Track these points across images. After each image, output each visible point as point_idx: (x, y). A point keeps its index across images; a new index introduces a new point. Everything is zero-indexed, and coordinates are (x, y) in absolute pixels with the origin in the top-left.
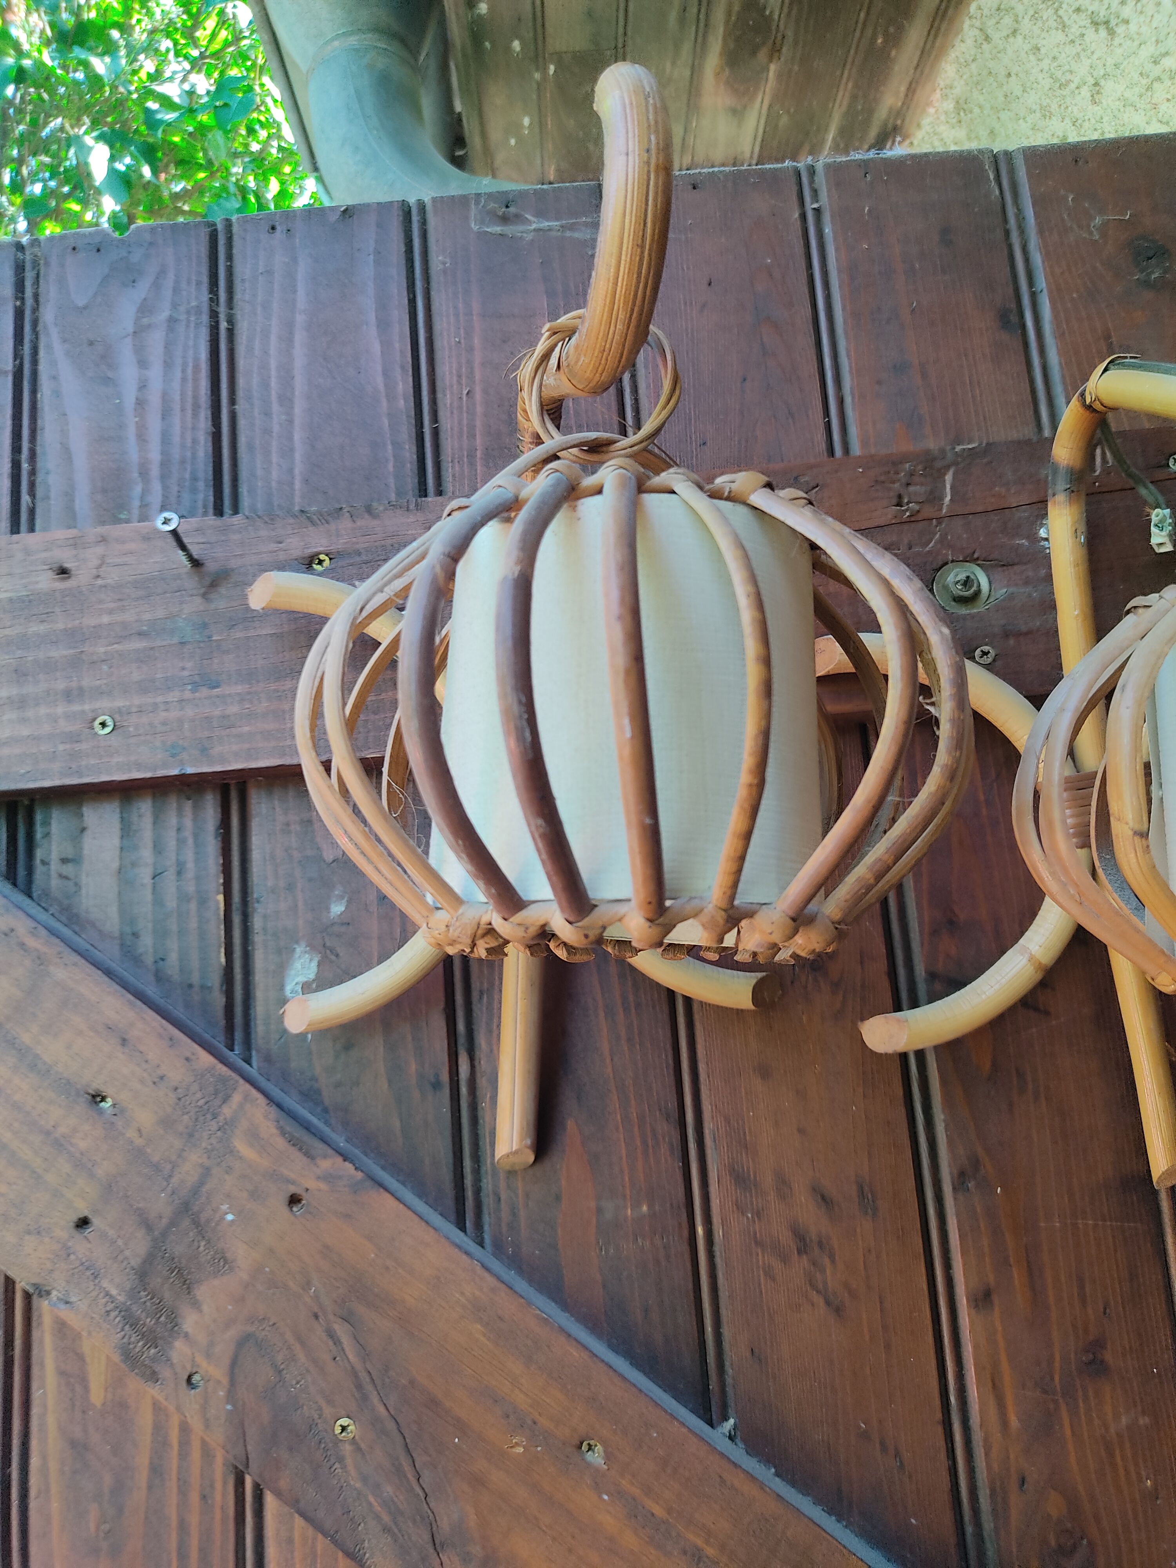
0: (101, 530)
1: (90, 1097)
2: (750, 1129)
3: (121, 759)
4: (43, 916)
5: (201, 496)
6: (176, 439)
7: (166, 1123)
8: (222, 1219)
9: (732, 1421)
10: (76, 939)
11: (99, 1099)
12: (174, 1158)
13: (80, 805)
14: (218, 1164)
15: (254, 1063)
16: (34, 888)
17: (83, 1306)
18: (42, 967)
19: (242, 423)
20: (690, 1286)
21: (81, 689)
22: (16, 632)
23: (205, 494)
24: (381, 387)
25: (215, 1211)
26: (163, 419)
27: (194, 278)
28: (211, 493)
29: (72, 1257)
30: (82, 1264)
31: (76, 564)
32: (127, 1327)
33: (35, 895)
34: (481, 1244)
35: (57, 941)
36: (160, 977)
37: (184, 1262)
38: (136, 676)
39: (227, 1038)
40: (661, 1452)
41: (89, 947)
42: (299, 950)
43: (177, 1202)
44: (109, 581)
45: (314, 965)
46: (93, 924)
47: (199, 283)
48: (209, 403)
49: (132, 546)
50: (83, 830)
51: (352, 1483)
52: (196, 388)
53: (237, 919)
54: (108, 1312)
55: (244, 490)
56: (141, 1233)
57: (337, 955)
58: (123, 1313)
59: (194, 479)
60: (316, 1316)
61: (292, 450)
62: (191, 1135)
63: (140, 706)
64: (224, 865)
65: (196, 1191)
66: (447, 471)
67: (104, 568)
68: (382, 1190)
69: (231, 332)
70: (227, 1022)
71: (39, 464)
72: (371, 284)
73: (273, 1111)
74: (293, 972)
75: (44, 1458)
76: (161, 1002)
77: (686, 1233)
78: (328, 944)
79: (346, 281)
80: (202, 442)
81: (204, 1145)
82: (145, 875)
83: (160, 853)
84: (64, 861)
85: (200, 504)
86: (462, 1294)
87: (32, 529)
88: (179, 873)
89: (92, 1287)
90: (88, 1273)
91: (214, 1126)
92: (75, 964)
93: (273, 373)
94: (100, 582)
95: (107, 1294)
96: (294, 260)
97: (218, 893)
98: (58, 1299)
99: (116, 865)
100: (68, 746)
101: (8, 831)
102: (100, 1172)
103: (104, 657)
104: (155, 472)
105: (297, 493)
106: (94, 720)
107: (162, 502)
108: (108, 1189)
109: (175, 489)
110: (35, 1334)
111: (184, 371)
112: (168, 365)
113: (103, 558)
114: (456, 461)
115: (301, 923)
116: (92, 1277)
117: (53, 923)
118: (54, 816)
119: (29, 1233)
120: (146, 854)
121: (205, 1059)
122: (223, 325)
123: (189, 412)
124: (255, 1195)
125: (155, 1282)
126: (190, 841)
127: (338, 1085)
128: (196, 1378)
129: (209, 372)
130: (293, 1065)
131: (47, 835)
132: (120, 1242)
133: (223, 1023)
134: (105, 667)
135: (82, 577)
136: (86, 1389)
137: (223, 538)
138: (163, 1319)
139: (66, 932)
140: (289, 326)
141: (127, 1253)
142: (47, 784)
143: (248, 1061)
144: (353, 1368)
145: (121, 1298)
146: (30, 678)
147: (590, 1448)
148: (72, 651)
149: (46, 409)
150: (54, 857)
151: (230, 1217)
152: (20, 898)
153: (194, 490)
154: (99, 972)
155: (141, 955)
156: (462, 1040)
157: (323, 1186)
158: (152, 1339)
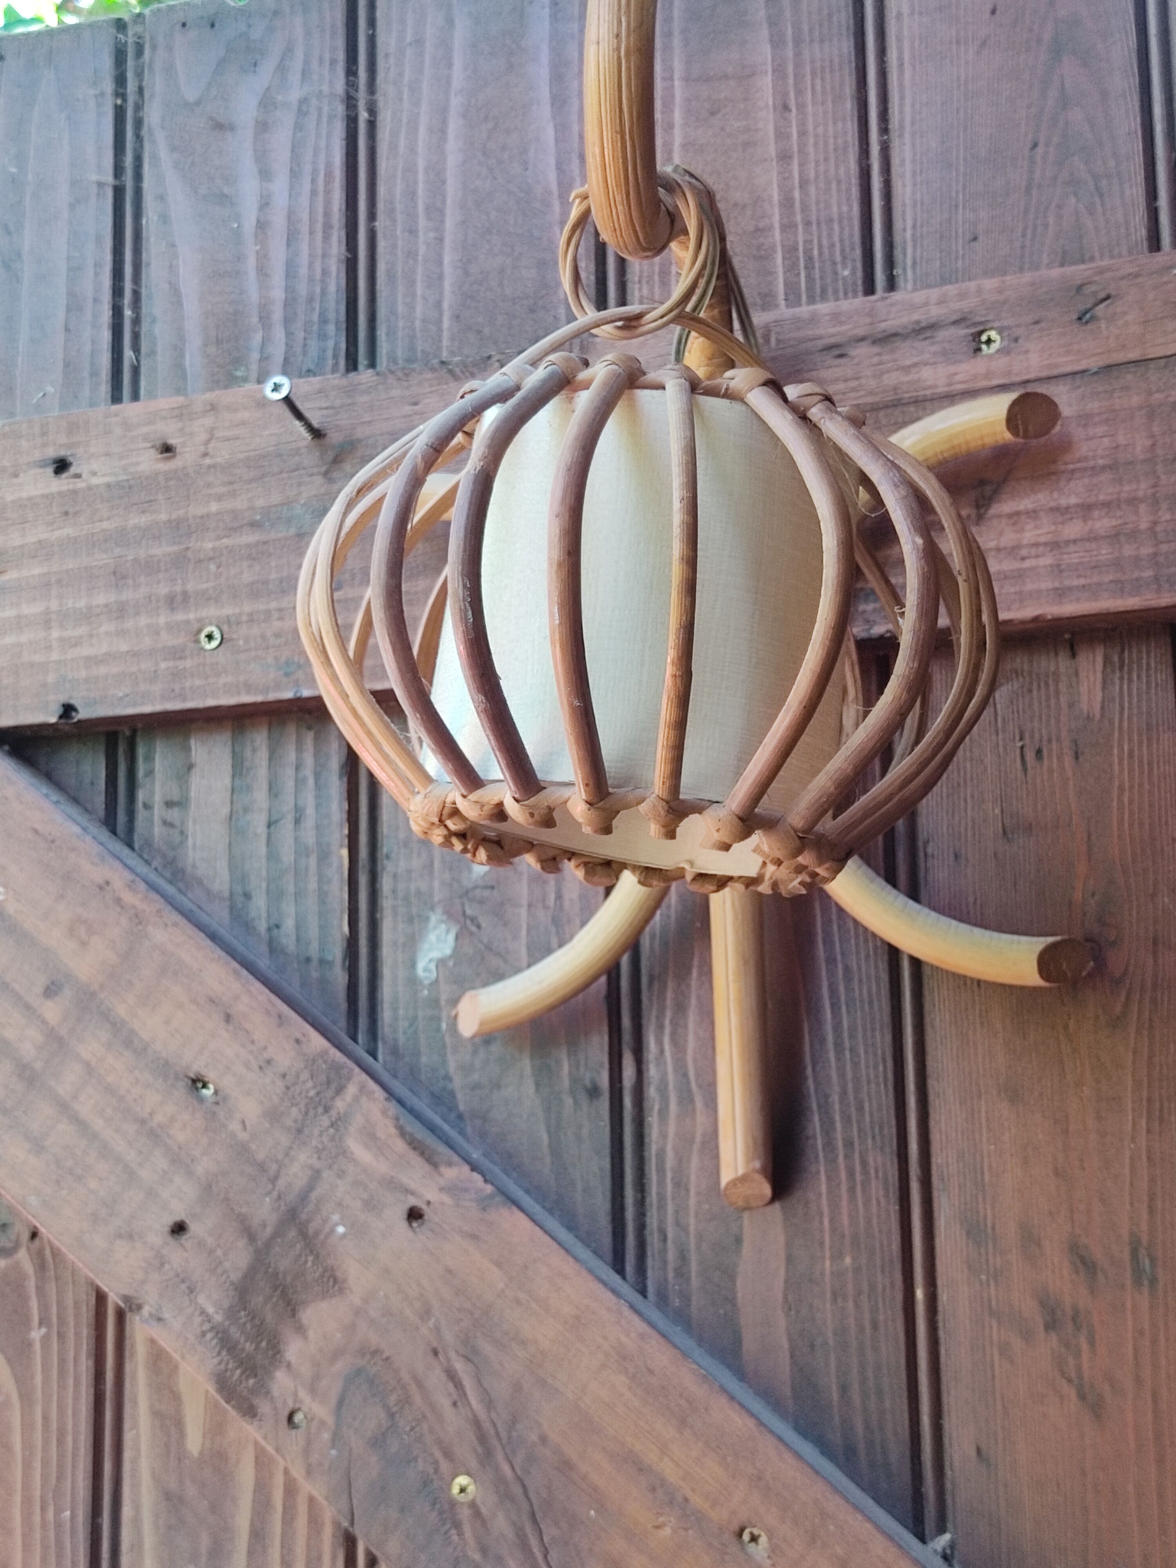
0: (208, 396)
1: (190, 1082)
2: (990, 1167)
3: (229, 679)
4: (142, 869)
5: (331, 344)
6: (304, 271)
7: (273, 1115)
8: (332, 1231)
9: (947, 1537)
10: (180, 898)
11: (200, 1085)
12: (280, 1156)
13: (187, 736)
14: (330, 1167)
15: (380, 1057)
16: (136, 837)
17: (177, 1324)
18: (140, 927)
19: (382, 245)
20: (903, 1361)
21: (185, 593)
22: (114, 525)
23: (336, 340)
24: (554, 187)
25: (325, 1221)
26: (288, 245)
27: (327, 56)
28: (343, 339)
29: (167, 1267)
30: (177, 1275)
31: (182, 439)
32: (224, 1353)
33: (137, 846)
34: (643, 1292)
35: (156, 897)
36: (274, 948)
37: (289, 1279)
38: (247, 577)
39: (348, 1023)
40: (839, 1551)
41: (194, 908)
42: (434, 918)
43: (283, 1208)
44: (219, 460)
45: (451, 937)
46: (200, 882)
47: (333, 62)
48: (344, 221)
49: (244, 415)
50: (190, 767)
51: (470, 1553)
52: (328, 203)
53: (363, 880)
54: (204, 1334)
55: (381, 332)
56: (242, 1243)
57: (479, 927)
58: (220, 1335)
59: (324, 321)
60: (435, 1353)
61: (441, 277)
62: (300, 1131)
63: (251, 614)
64: (349, 812)
65: (304, 1197)
66: (633, 294)
67: (212, 444)
68: (514, 1208)
69: (372, 125)
70: (349, 1006)
71: (144, 310)
72: (545, 48)
73: (393, 1108)
74: (426, 946)
75: (137, 1508)
76: (274, 977)
77: (899, 1296)
78: (469, 912)
79: (514, 46)
80: (334, 274)
81: (314, 1143)
82: (259, 822)
83: (276, 796)
84: (169, 804)
85: (330, 353)
86: (605, 1338)
87: (135, 397)
88: (297, 821)
89: (188, 1303)
90: (183, 1286)
91: (325, 1121)
92: (176, 925)
93: (421, 176)
94: (208, 461)
95: (203, 1312)
96: (450, 21)
97: (341, 846)
98: (151, 1315)
99: (225, 810)
100: (171, 664)
101: (107, 768)
102: (199, 1170)
103: (211, 554)
104: (278, 315)
105: (445, 334)
106: (199, 631)
107: (286, 353)
108: (208, 1189)
109: (301, 335)
110: (128, 1367)
111: (313, 181)
112: (295, 174)
113: (211, 431)
114: (644, 281)
115: (436, 884)
116: (187, 1291)
117: (153, 877)
118: (158, 749)
119: (120, 1236)
120: (260, 796)
121: (317, 1042)
122: (363, 115)
123: (319, 235)
124: (370, 1205)
125: (257, 1300)
126: (311, 782)
127: (476, 1087)
128: (298, 1418)
129: (344, 181)
130: (424, 1059)
131: (150, 773)
132: (219, 1253)
133: (344, 1006)
134: (212, 567)
135: (187, 457)
136: (182, 1434)
137: (349, 401)
138: (264, 1344)
139: (170, 890)
140: (442, 112)
141: (227, 1265)
142: (147, 709)
143: (373, 1054)
144: (475, 1416)
145: (218, 1318)
146: (130, 582)
147: (754, 1539)
148: (175, 548)
149: (152, 239)
150: (158, 799)
151: (341, 1229)
152: (118, 847)
153: (323, 336)
154: (203, 935)
155: (253, 919)
156: (627, 1037)
157: (447, 1199)
158: (250, 1367)
